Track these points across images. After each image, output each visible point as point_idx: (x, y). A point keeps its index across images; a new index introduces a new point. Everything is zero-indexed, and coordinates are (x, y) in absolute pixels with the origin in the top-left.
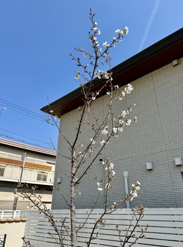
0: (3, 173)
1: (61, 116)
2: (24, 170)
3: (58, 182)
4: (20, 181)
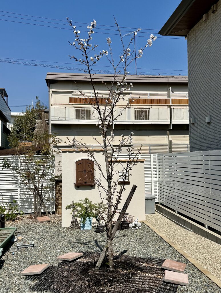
0: (149, 116)
1: (188, 34)
2: (173, 109)
3: (191, 122)
4: (170, 122)
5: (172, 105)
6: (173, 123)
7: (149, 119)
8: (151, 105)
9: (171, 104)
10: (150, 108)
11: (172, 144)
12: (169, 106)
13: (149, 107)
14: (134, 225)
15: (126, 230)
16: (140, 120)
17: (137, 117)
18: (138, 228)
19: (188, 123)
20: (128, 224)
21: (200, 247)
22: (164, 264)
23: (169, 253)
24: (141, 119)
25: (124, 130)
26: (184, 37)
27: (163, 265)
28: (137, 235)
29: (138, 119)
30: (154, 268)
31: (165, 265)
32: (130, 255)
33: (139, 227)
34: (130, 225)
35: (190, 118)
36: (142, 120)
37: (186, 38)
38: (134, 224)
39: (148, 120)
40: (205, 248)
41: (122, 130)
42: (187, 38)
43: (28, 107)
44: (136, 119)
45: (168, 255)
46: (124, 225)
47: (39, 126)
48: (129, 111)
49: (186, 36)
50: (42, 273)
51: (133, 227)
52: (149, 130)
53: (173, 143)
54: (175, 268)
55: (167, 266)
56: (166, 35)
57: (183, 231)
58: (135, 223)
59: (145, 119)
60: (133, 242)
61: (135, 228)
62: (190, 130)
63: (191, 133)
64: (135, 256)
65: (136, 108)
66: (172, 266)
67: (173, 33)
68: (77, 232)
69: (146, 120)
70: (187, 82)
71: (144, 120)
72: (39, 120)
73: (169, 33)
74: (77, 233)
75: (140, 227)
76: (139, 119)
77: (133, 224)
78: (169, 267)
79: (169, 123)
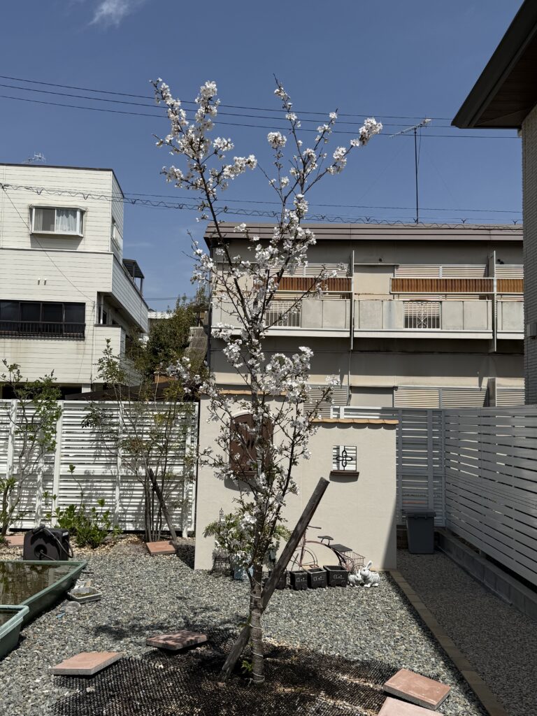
0: (438, 319)
1: (523, 123)
2: (500, 304)
3: (529, 335)
4: (493, 336)
5: (498, 294)
6: (500, 336)
7: (438, 327)
8: (446, 294)
9: (495, 292)
10: (441, 302)
11: (497, 388)
12: (491, 297)
13: (441, 298)
14: (360, 578)
15: (340, 588)
16: (417, 329)
17: (410, 322)
18: (371, 586)
19: (521, 337)
20: (346, 575)
21: (516, 645)
22: (391, 682)
23: (423, 653)
24: (419, 327)
25: (380, 351)
26: (516, 131)
27: (388, 683)
28: (360, 602)
29: (411, 327)
30: (365, 689)
31: (393, 683)
32: (321, 651)
33: (374, 583)
34: (351, 577)
35: (526, 322)
36: (422, 329)
37: (519, 131)
38: (361, 574)
39: (436, 329)
40: (527, 650)
41: (372, 351)
42: (521, 132)
43: (182, 301)
44: (406, 327)
45: (418, 658)
46: (335, 577)
47: (194, 339)
48: (390, 306)
49: (519, 128)
50: (99, 672)
51: (357, 582)
52: (440, 353)
53: (499, 385)
54: (416, 695)
55: (398, 688)
56: (469, 127)
57: (488, 601)
58: (363, 573)
59: (430, 327)
60: (344, 618)
61: (362, 585)
62: (525, 353)
63: (529, 361)
64: (332, 653)
65: (408, 300)
66: (410, 688)
67: (486, 123)
68: (224, 583)
69: (432, 329)
70: (521, 238)
71: (427, 329)
72: (197, 328)
73: (474, 123)
74: (221, 585)
75: (377, 585)
76: (415, 327)
77: (358, 575)
78: (402, 691)
79: (489, 336)
